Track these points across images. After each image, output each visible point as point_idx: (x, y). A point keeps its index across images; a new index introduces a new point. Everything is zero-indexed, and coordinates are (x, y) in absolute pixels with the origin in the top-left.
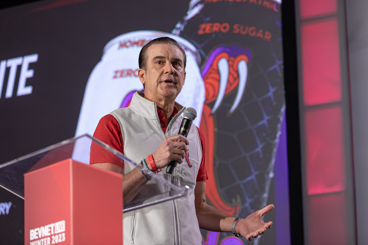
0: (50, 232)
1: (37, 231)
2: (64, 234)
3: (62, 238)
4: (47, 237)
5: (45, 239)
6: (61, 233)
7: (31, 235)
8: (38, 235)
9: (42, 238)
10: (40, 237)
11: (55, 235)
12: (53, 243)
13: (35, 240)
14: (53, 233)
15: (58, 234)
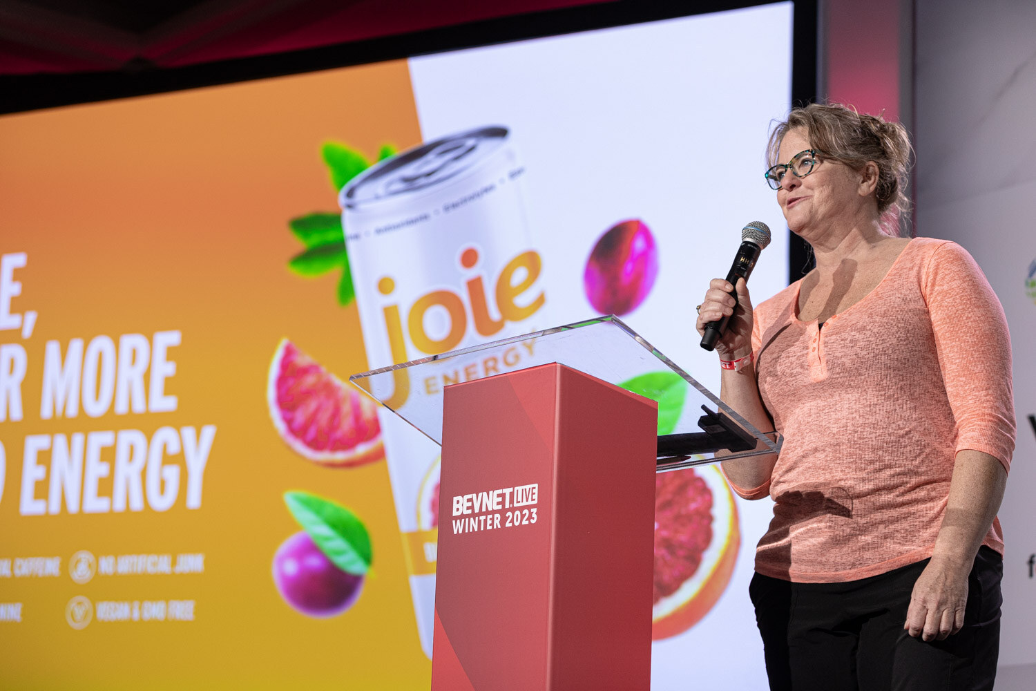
0: (503, 503)
1: (469, 500)
2: (534, 510)
3: (530, 517)
4: (494, 512)
5: (490, 516)
6: (529, 507)
7: (455, 506)
8: (472, 508)
9: (481, 513)
10: (477, 510)
11: (513, 510)
12: (508, 525)
13: (462, 516)
14: (507, 506)
15: (521, 509)
